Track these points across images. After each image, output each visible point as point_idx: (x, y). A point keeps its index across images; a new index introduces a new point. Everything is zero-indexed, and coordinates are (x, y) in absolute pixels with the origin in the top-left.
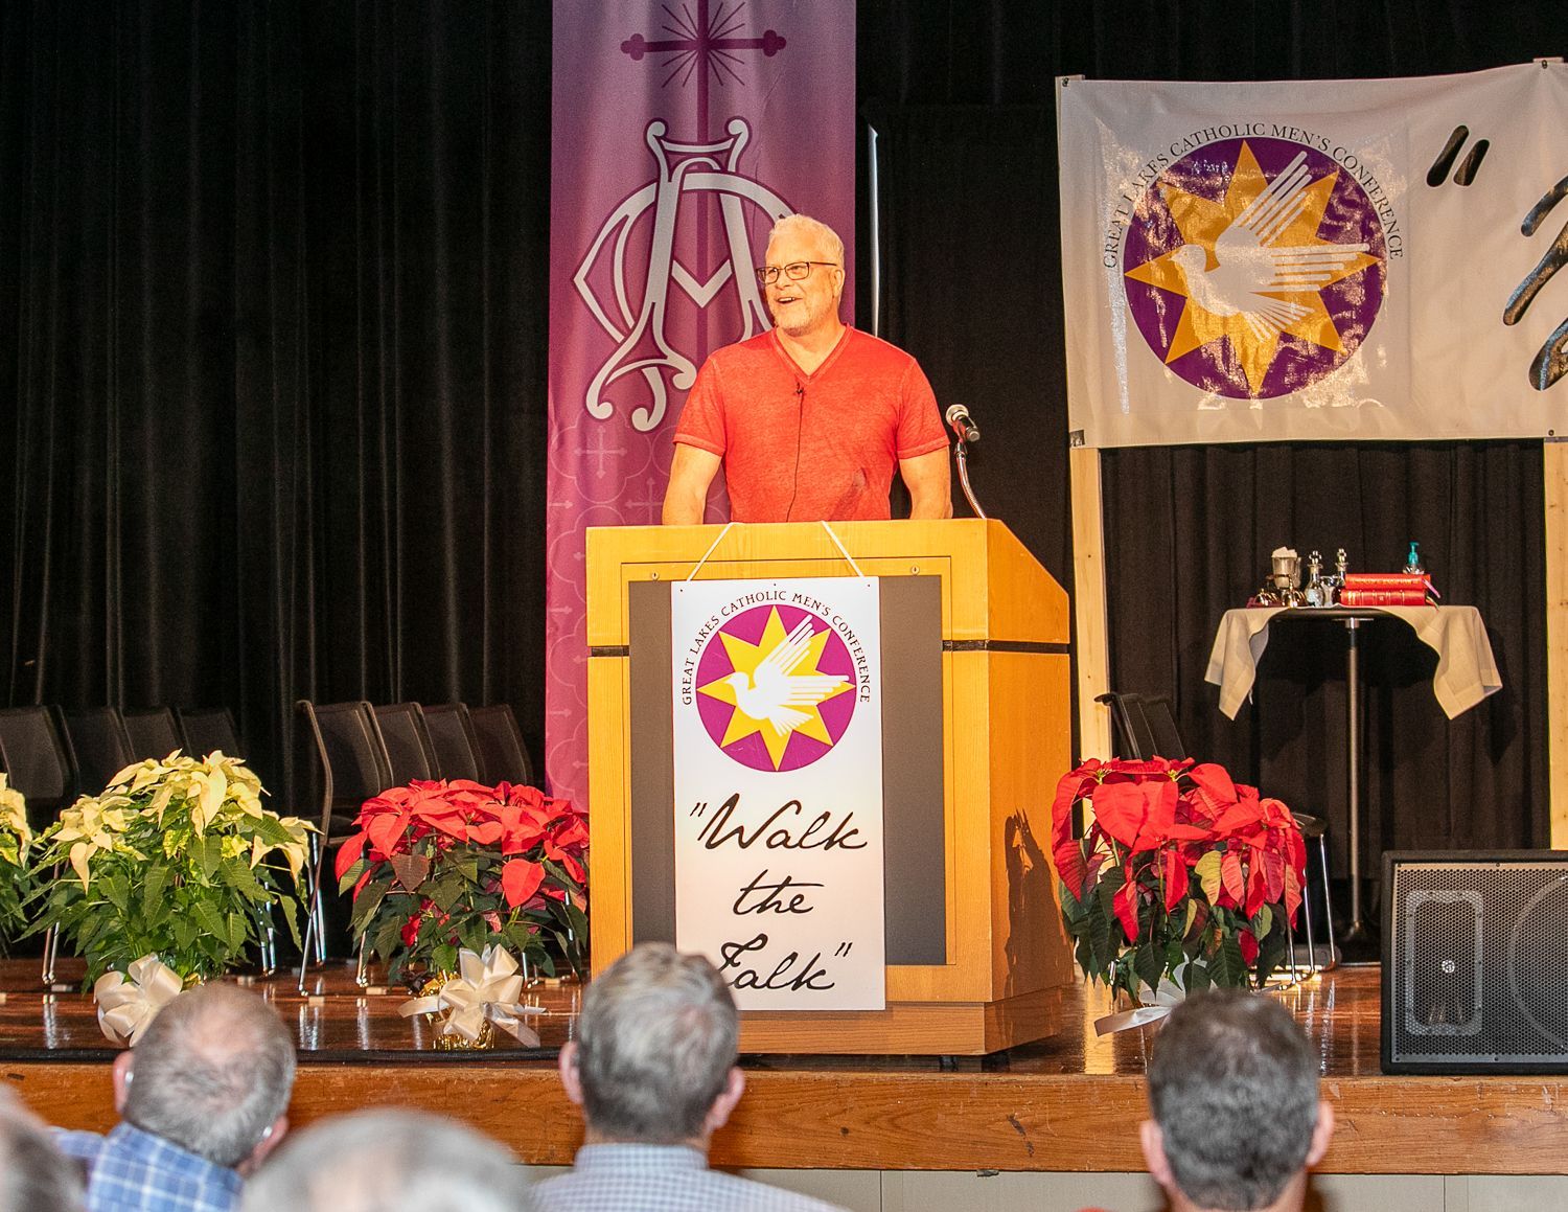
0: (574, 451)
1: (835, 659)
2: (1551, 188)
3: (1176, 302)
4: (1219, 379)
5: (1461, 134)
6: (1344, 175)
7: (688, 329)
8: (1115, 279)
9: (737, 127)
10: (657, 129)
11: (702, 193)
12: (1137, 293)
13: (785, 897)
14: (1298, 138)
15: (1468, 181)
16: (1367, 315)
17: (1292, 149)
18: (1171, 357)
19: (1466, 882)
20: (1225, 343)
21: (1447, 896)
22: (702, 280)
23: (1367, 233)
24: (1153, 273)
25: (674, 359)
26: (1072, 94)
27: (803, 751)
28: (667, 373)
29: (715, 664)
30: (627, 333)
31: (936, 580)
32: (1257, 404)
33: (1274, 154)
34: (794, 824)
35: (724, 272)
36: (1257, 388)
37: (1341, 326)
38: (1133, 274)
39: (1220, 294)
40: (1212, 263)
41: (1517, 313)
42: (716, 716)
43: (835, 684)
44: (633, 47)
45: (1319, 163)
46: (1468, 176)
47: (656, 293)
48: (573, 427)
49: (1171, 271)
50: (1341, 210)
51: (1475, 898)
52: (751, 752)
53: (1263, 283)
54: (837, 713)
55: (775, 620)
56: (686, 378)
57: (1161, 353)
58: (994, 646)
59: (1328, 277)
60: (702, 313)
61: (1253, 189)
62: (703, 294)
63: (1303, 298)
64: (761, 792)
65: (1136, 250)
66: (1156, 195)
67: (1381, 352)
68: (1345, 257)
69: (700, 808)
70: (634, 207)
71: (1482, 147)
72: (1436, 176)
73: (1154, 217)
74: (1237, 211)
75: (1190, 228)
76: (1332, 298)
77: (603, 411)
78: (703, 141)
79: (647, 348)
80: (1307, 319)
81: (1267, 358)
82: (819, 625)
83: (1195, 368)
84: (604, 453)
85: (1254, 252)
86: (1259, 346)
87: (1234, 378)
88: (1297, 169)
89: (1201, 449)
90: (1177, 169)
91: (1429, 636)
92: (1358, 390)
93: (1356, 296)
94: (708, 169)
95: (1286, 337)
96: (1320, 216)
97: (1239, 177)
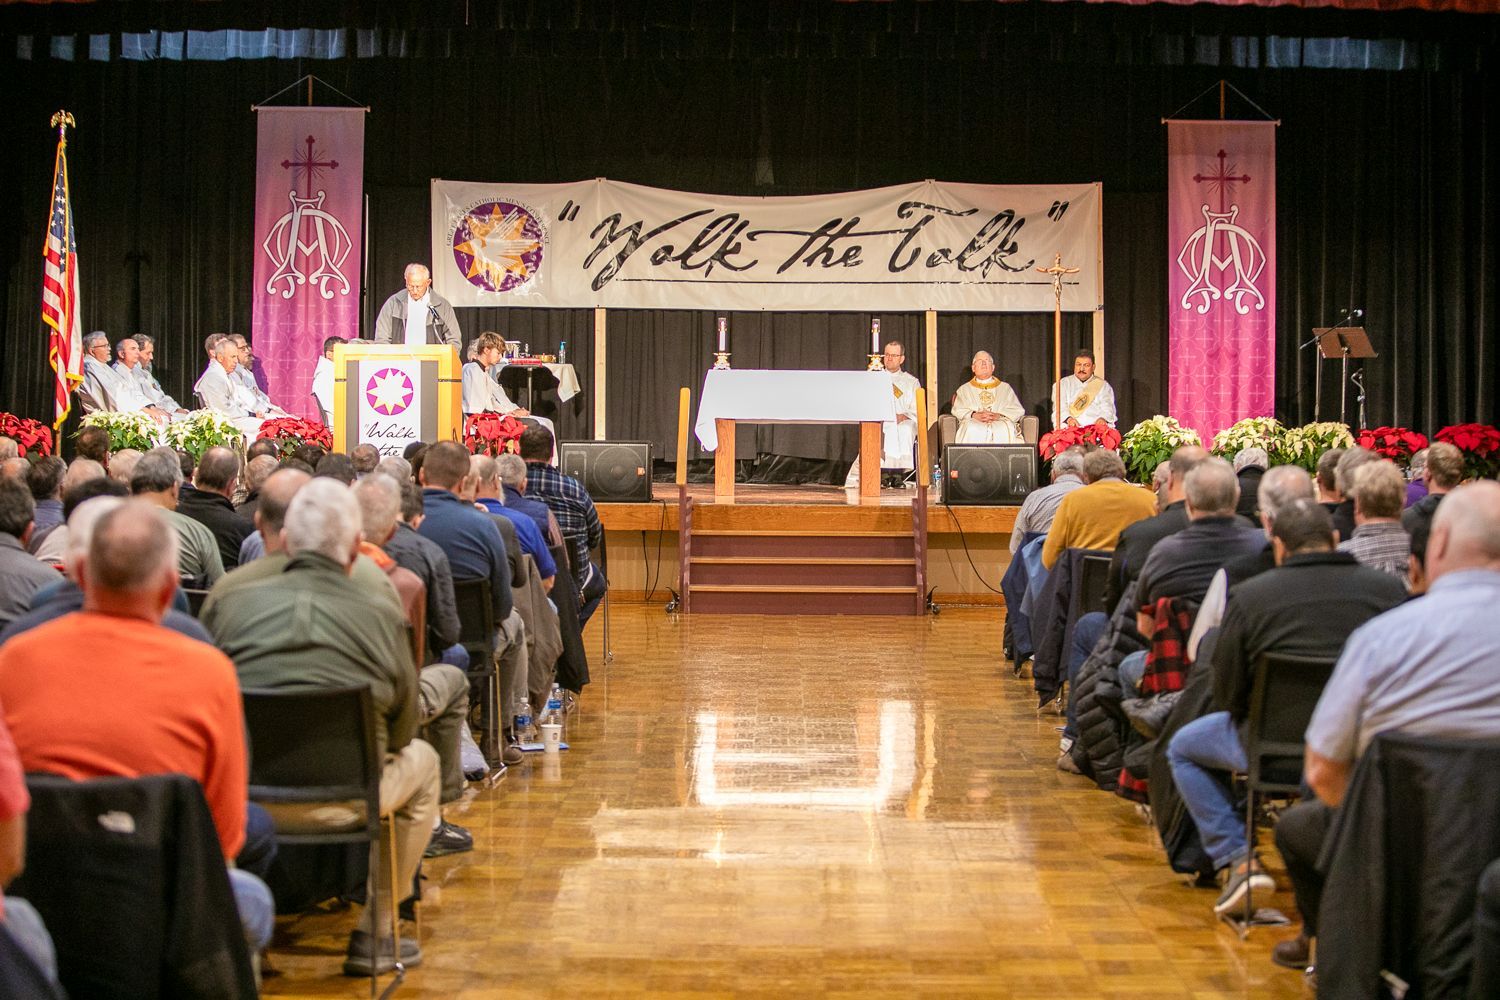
0: (261, 305)
1: (408, 384)
2: (600, 223)
3: (471, 258)
4: (486, 285)
5: (571, 203)
6: (531, 216)
7: (303, 264)
8: (451, 248)
9: (321, 194)
10: (293, 193)
11: (308, 217)
12: (457, 254)
13: (392, 451)
14: (515, 203)
15: (573, 219)
16: (536, 265)
17: (513, 206)
18: (469, 276)
19: (582, 448)
20: (488, 272)
21: (574, 453)
22: (308, 246)
23: (538, 236)
24: (463, 248)
25: (297, 274)
26: (437, 185)
27: (397, 410)
28: (295, 279)
29: (372, 384)
30: (281, 264)
31: (437, 362)
32: (498, 294)
33: (506, 208)
34: (394, 430)
35: (316, 242)
36: (498, 288)
37: (527, 267)
38: (457, 248)
39: (486, 255)
40: (484, 244)
41: (587, 263)
42: (372, 399)
43: (408, 391)
44: (286, 164)
45: (521, 211)
46: (572, 218)
47: (292, 250)
48: (261, 297)
49: (470, 247)
50: (528, 227)
51: (584, 453)
52: (383, 410)
53: (501, 252)
54: (408, 399)
55: (390, 373)
56: (302, 280)
57: (466, 276)
58: (453, 381)
59: (524, 252)
60: (307, 258)
61: (499, 220)
62: (308, 252)
63: (514, 258)
64: (385, 421)
65: (458, 238)
66: (465, 221)
67: (541, 276)
68: (530, 243)
69: (367, 426)
70: (284, 220)
71: (578, 208)
72: (562, 218)
73: (464, 229)
74: (492, 227)
75: (476, 232)
76: (525, 258)
77: (272, 291)
78: (309, 198)
79: (288, 270)
80: (516, 265)
81: (502, 279)
82: (403, 374)
83: (477, 280)
84: (274, 307)
85: (498, 241)
86: (498, 273)
87: (491, 284)
88: (514, 213)
89: (478, 308)
90: (472, 212)
91: (556, 374)
92: (532, 290)
93: (534, 258)
94: (309, 207)
95: (508, 271)
96: (521, 230)
97: (493, 216)
